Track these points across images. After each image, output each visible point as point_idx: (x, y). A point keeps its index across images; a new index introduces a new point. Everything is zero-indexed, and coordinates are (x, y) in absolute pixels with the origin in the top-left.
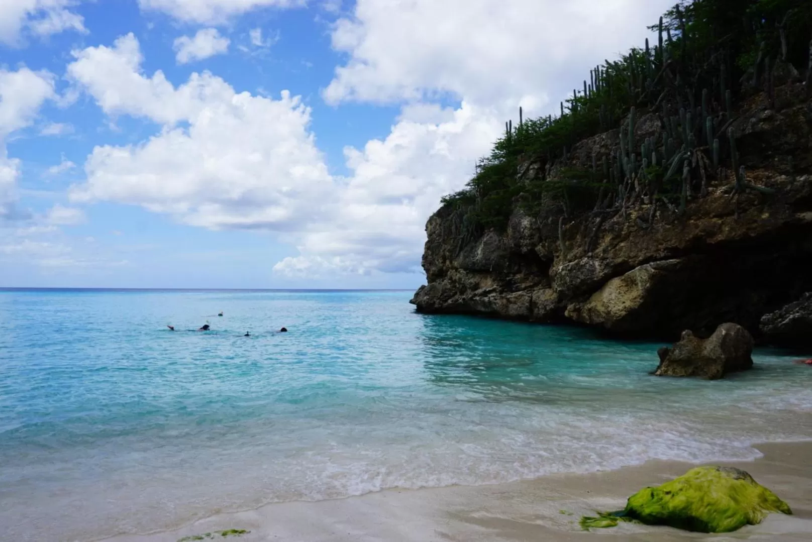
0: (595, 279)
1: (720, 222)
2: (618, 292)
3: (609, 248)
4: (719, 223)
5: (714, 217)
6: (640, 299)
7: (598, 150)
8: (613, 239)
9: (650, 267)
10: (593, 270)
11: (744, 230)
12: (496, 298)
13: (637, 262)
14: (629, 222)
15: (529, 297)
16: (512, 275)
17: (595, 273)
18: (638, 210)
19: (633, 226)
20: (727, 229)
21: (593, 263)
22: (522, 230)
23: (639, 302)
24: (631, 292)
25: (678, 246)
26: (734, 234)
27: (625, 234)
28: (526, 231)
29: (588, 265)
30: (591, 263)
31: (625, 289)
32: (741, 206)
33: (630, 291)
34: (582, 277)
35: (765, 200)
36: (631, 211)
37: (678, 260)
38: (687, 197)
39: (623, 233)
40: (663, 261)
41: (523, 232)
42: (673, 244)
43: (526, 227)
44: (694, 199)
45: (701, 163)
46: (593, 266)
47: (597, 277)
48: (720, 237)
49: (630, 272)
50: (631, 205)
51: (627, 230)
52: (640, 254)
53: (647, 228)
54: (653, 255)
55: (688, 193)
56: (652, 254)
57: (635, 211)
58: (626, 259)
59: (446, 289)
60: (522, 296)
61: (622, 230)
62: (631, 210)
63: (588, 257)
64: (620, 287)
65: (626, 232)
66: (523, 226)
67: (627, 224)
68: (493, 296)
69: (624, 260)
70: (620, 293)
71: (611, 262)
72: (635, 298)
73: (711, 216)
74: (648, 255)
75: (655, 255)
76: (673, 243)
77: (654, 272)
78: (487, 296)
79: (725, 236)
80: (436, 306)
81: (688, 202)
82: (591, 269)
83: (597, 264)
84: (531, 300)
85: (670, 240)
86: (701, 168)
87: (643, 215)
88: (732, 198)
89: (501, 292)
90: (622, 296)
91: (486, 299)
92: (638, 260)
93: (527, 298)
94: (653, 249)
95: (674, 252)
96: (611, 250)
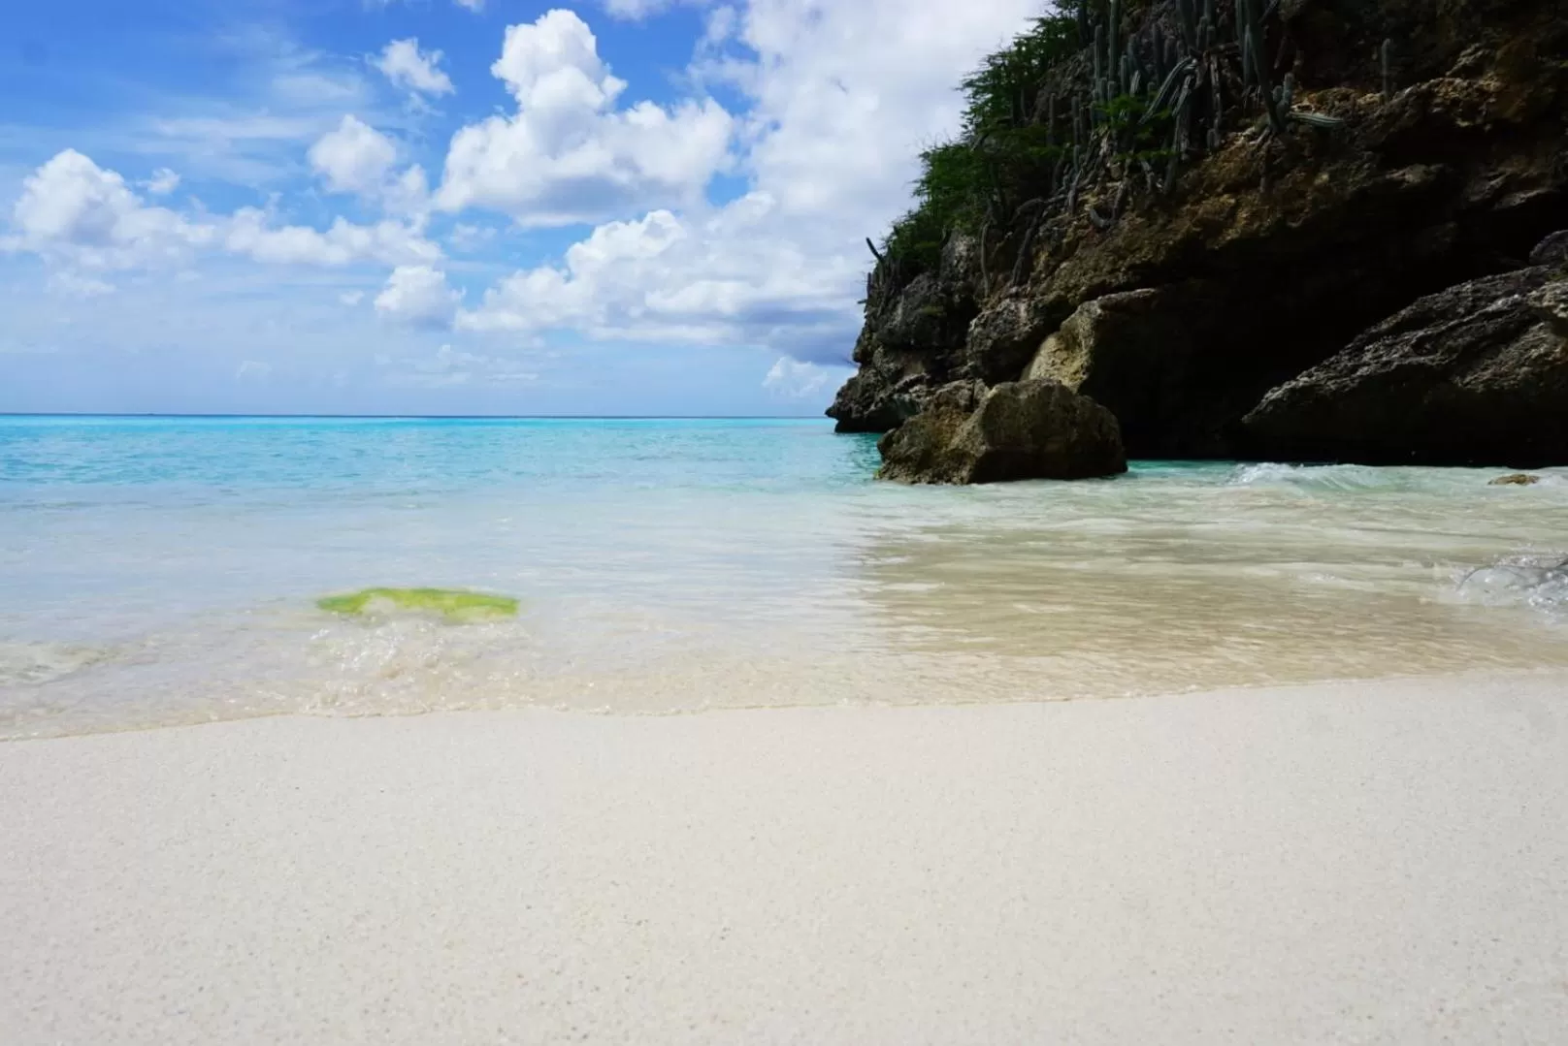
0: (1016, 338)
1: (1233, 201)
2: (1050, 362)
3: (1043, 275)
4: (1230, 204)
5: (1225, 191)
6: (1084, 374)
7: (1069, 86)
8: (1051, 255)
9: (1095, 307)
10: (1013, 323)
11: (1279, 215)
12: (920, 394)
13: (1077, 297)
14: (1079, 220)
15: (969, 390)
16: (947, 351)
17: (1016, 327)
18: (1099, 194)
19: (1086, 227)
20: (1245, 216)
21: (1017, 308)
22: (955, 262)
23: (1081, 379)
24: (1073, 361)
25: (1153, 260)
26: (1256, 226)
27: (1067, 243)
28: (962, 263)
29: (1006, 312)
30: (1013, 308)
31: (1064, 355)
32: (1275, 163)
33: (1071, 359)
34: (994, 335)
35: (1325, 144)
36: (1086, 197)
37: (1152, 290)
38: (1179, 154)
39: (1065, 241)
40: (1124, 294)
41: (956, 266)
42: (1145, 257)
43: (961, 257)
44: (1196, 158)
45: (1214, 78)
46: (1016, 313)
47: (1020, 335)
48: (1231, 234)
49: (1069, 319)
50: (1089, 183)
51: (1072, 234)
52: (1083, 280)
53: (1107, 227)
54: (1105, 281)
55: (1184, 146)
56: (1102, 278)
57: (1093, 196)
58: (1062, 293)
59: (868, 385)
60: (958, 388)
61: (1063, 235)
62: (1087, 194)
63: (1011, 296)
64: (1055, 352)
65: (1071, 238)
66: (957, 255)
67: (1075, 223)
68: (916, 392)
69: (1059, 296)
70: (1053, 364)
71: (1040, 301)
72: (1075, 373)
73: (1220, 190)
74: (1096, 281)
75: (1108, 281)
76: (1145, 255)
77: (1100, 315)
78: (907, 392)
79: (1239, 230)
80: (854, 415)
81: (1183, 166)
82: (1010, 318)
83: (1023, 307)
84: (972, 396)
85: (1140, 249)
86: (1215, 91)
87: (1106, 203)
88: (1259, 147)
89: (930, 383)
90: (1058, 369)
91: (907, 397)
92: (1078, 293)
93: (966, 392)
94: (1107, 268)
95: (1143, 274)
96: (1045, 278)
